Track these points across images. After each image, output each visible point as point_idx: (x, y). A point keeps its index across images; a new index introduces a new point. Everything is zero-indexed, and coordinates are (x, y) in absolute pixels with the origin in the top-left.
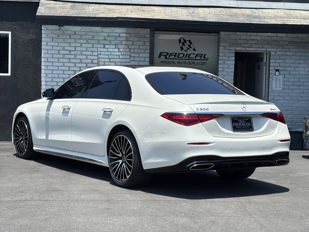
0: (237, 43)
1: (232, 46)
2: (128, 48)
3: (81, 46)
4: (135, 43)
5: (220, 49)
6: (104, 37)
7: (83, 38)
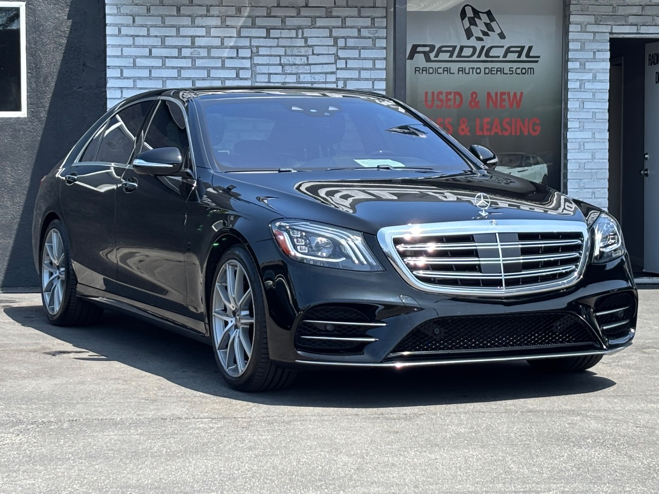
0: (616, 14)
1: (602, 23)
2: (330, 37)
3: (208, 35)
4: (349, 22)
5: (572, 32)
6: (268, 8)
7: (211, 13)
